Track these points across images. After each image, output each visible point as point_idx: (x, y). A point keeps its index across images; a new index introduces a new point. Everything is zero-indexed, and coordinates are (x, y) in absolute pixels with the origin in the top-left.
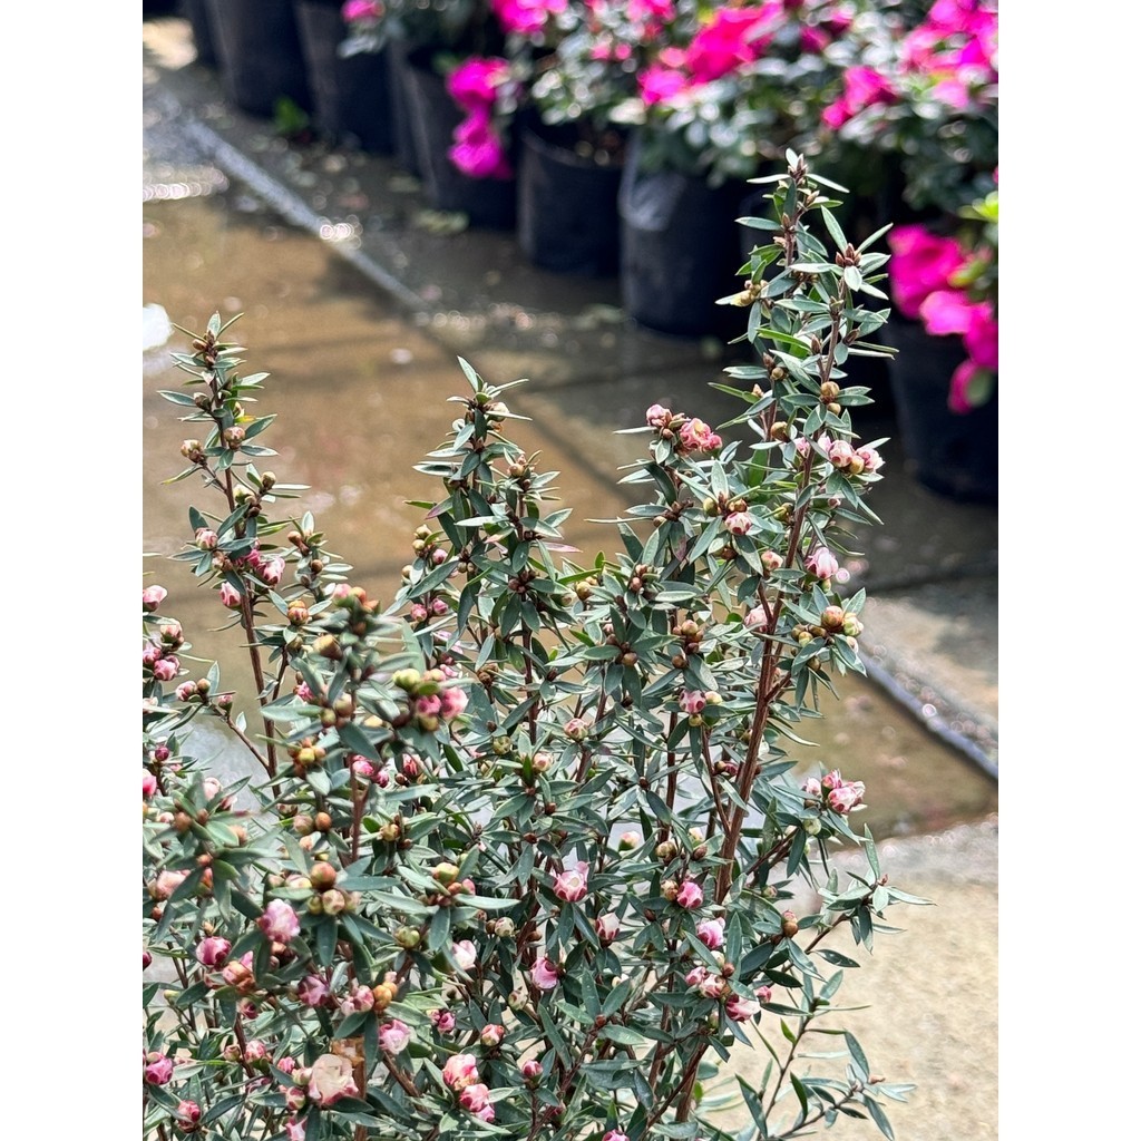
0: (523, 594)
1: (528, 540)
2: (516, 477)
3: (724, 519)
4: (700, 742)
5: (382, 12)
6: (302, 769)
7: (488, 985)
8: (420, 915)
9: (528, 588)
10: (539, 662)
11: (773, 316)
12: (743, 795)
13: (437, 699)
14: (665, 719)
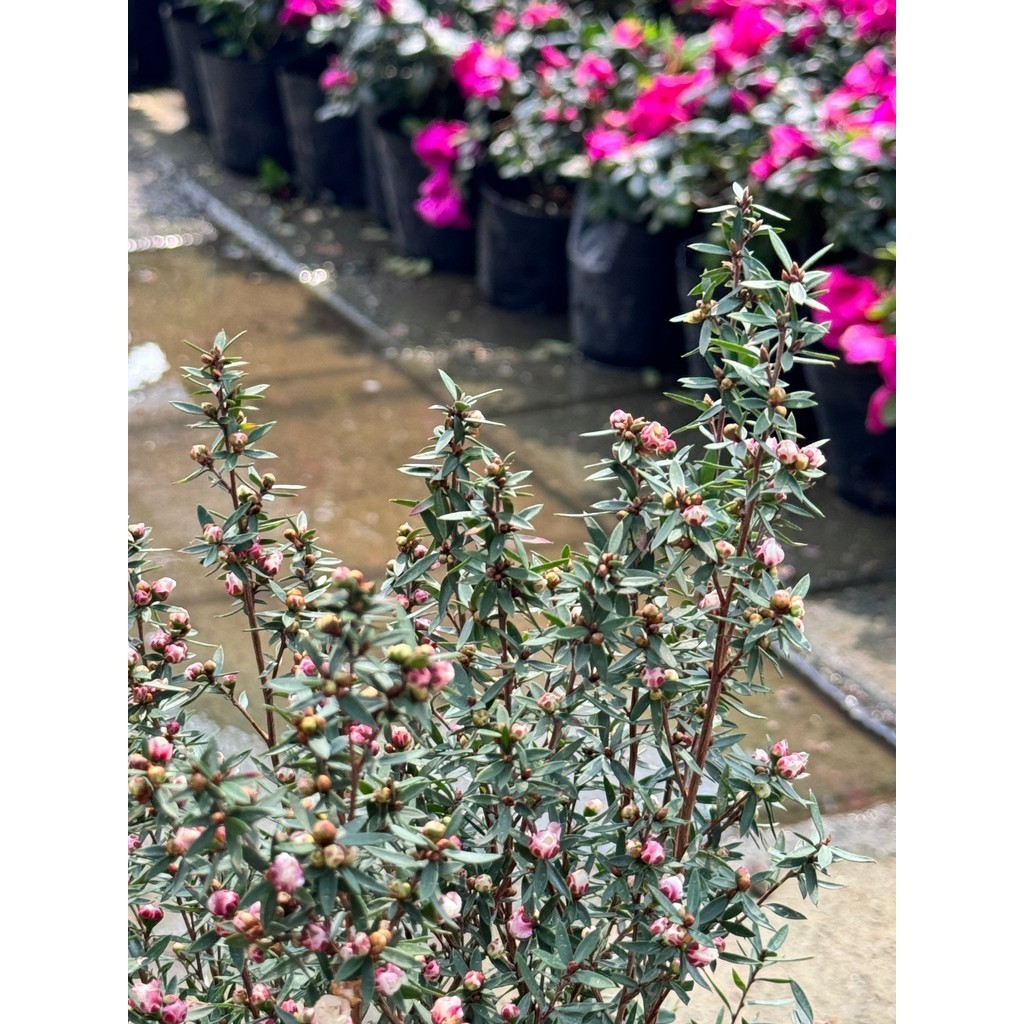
0: (499, 582)
1: (504, 532)
2: (493, 476)
3: (682, 512)
4: (660, 715)
5: (355, 80)
6: (303, 737)
7: (467, 937)
8: (412, 869)
9: (504, 576)
10: (514, 643)
11: (722, 332)
12: (699, 761)
13: (427, 672)
14: (628, 694)
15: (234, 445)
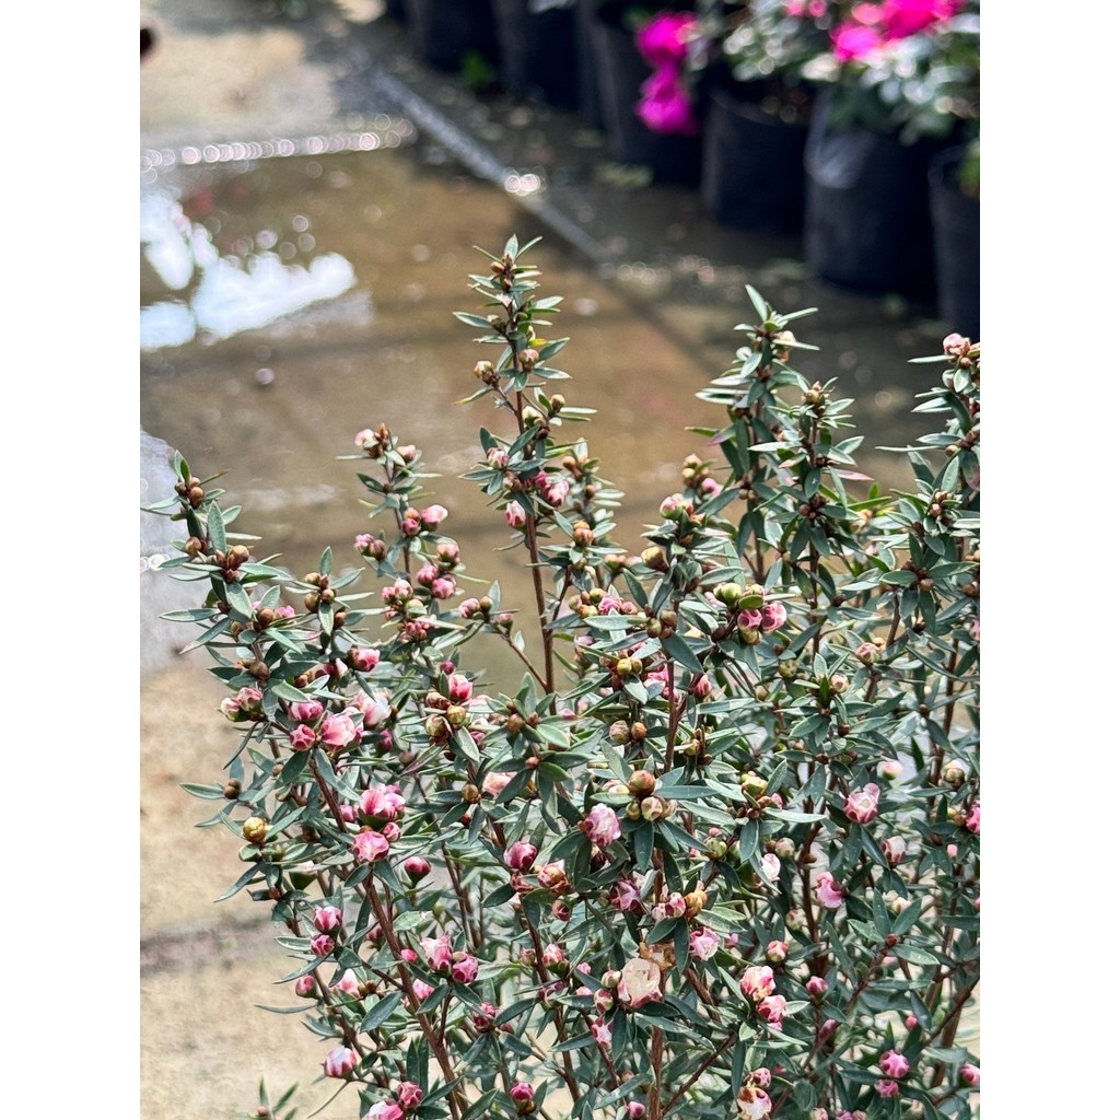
0: (812, 520)
1: (820, 466)
2: (811, 404)
6: (619, 679)
8: (730, 826)
9: (819, 514)
10: (826, 587)
13: (759, 613)
15: (524, 363)
